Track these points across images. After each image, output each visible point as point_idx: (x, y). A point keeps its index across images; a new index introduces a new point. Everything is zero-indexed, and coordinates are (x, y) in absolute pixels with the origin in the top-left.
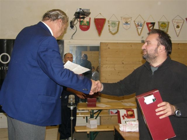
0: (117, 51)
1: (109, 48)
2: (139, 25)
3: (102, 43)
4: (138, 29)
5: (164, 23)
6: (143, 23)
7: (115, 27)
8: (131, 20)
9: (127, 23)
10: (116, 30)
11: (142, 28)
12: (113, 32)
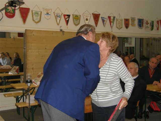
0: (41, 38)
1: (34, 35)
2: (58, 16)
3: (27, 30)
4: (57, 19)
5: (76, 16)
6: (61, 15)
7: (38, 16)
8: (51, 11)
9: (48, 14)
10: (39, 20)
11: (60, 19)
12: (37, 21)
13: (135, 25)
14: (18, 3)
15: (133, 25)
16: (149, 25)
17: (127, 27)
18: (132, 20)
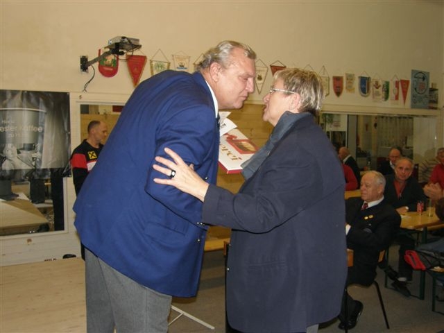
8: (189, 61)
9: (183, 66)
13: (354, 89)
14: (127, 47)
15: (350, 89)
16: (380, 90)
17: (338, 93)
18: (347, 79)
